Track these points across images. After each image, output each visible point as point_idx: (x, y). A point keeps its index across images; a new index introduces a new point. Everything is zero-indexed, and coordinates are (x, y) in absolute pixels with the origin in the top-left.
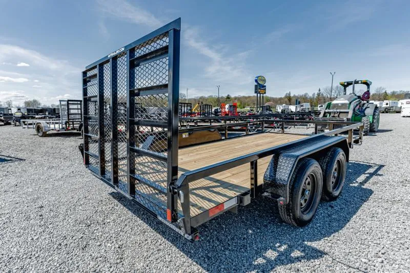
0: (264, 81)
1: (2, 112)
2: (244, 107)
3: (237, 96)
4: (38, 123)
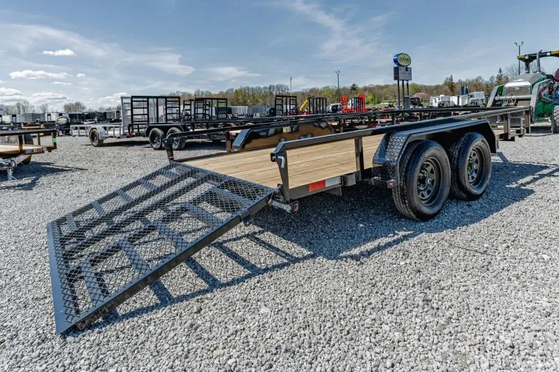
0: (409, 60)
1: (38, 119)
2: (379, 102)
3: (367, 85)
4: (92, 129)
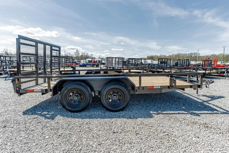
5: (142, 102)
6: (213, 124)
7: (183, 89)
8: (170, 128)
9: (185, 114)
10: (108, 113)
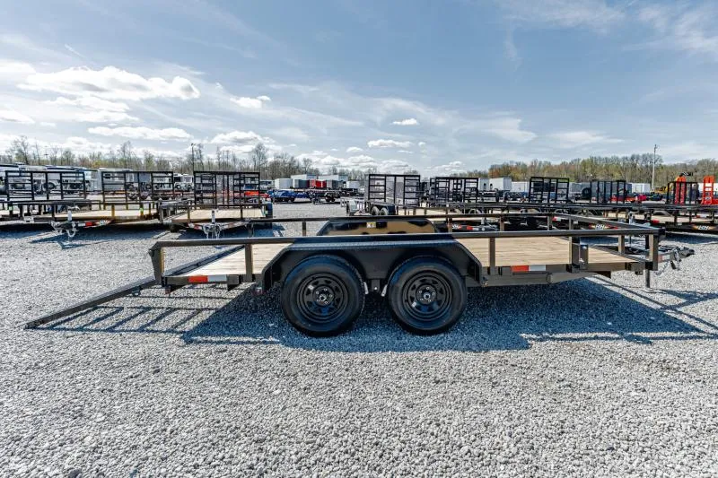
5: (494, 309)
6: (682, 361)
7: (608, 274)
8: (575, 372)
9: (611, 339)
10: (407, 339)
